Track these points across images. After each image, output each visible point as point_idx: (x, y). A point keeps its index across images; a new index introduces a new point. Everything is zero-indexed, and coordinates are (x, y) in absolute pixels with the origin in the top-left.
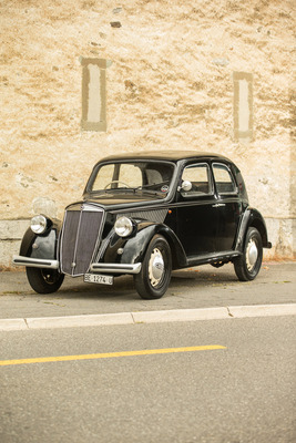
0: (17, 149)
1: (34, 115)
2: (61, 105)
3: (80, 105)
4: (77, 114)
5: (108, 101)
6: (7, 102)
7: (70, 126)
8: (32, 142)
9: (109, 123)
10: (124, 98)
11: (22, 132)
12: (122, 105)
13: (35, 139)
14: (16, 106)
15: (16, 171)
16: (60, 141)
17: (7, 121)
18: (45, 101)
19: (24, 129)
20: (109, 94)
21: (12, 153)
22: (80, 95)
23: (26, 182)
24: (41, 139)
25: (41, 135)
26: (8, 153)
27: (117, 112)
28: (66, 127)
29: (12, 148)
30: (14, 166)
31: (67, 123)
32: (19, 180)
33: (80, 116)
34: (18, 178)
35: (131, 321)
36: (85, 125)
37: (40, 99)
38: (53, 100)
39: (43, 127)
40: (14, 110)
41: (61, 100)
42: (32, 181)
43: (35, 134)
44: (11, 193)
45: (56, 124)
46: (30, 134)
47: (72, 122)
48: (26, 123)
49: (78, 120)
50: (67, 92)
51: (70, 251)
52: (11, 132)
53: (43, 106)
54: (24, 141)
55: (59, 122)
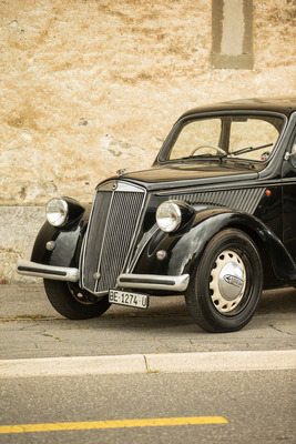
0: (103, 98)
1: (131, 45)
2: (176, 29)
3: (209, 29)
4: (204, 42)
5: (257, 21)
6: (85, 27)
7: (191, 62)
8: (128, 88)
9: (258, 56)
10: (284, 16)
11: (111, 72)
12: (281, 27)
13: (133, 82)
14: (101, 32)
15: (100, 131)
16: (175, 84)
17: (86, 56)
18: (149, 24)
19: (114, 68)
20: (258, 11)
21: (95, 103)
22: (208, 13)
23: (118, 148)
24: (143, 83)
25: (144, 76)
26: (88, 104)
27: (271, 40)
28: (184, 64)
29: (95, 97)
30: (98, 124)
31: (186, 57)
32: (107, 144)
33: (209, 45)
34: (105, 142)
35: (142, 369)
36: (217, 60)
37: (140, 21)
38: (163, 22)
39: (146, 64)
40: (97, 39)
41: (177, 22)
42: (127, 146)
43: (132, 75)
44: (93, 164)
45: (169, 59)
46: (124, 75)
47: (196, 56)
48: (117, 58)
49: (206, 52)
50: (186, 9)
51: (94, 255)
52: (92, 72)
53: (146, 31)
54: (115, 86)
55: (173, 56)
